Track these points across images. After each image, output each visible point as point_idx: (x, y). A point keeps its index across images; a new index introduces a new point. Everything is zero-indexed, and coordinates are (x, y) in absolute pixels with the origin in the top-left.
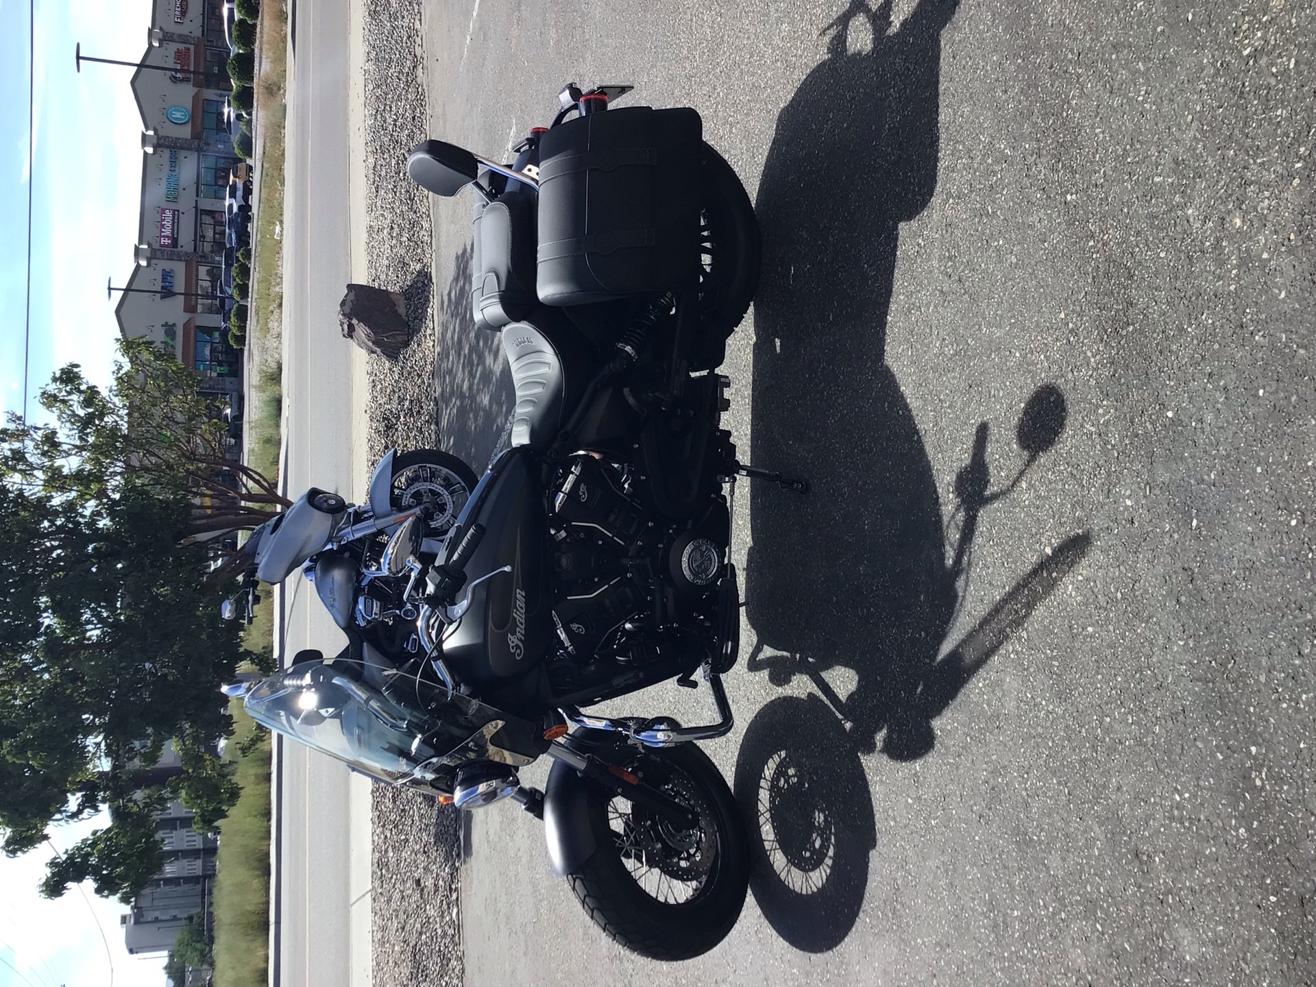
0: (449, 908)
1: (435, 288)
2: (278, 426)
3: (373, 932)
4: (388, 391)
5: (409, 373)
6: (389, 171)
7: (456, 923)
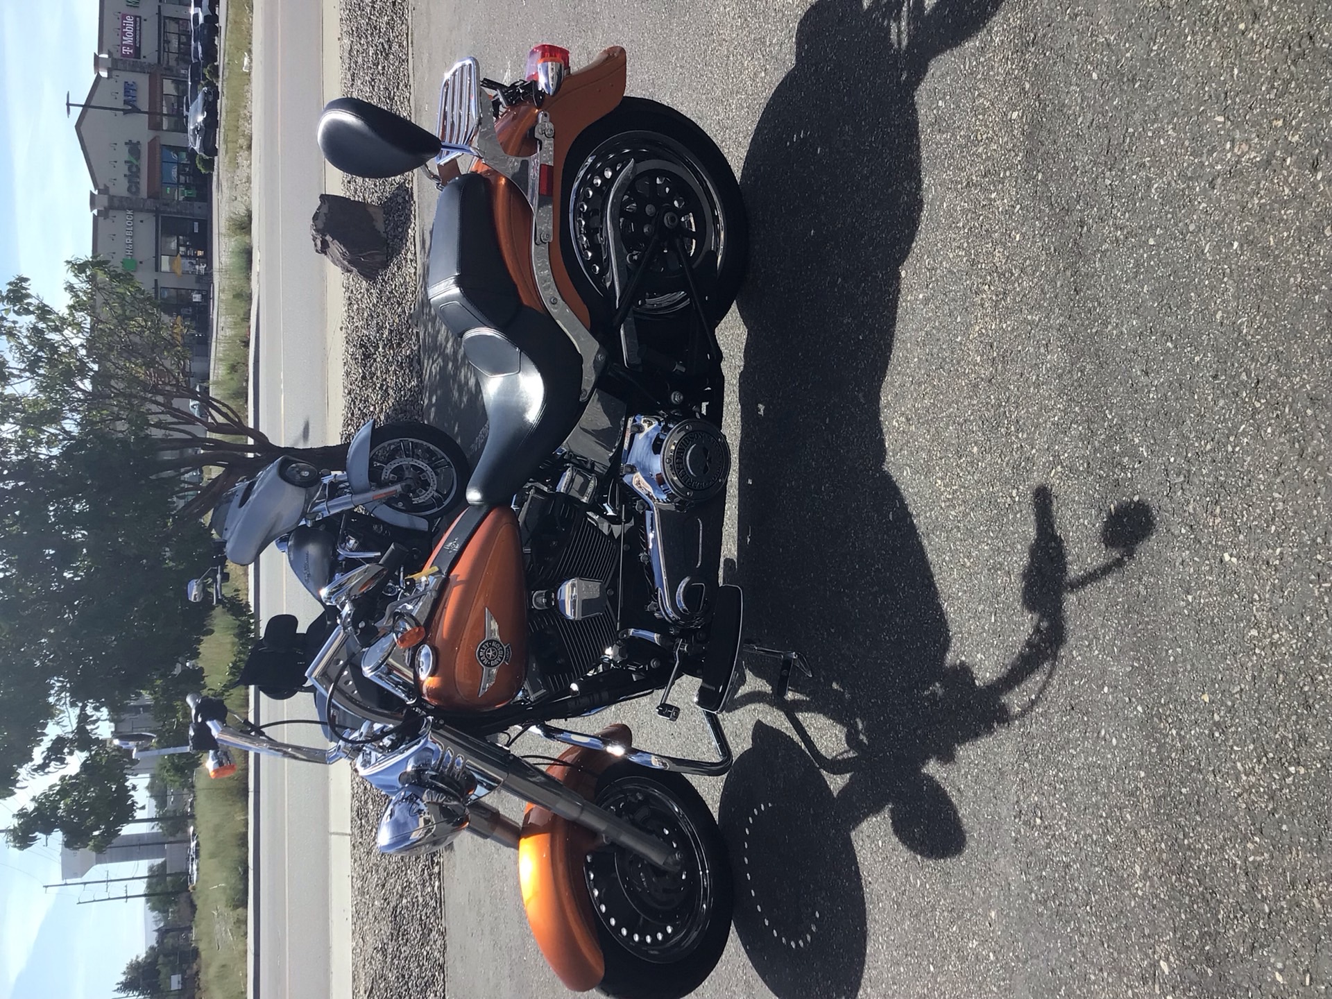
0: (431, 879)
1: (417, 208)
2: (249, 279)
3: (352, 878)
4: (366, 315)
5: (389, 299)
6: (366, 60)
7: (438, 896)
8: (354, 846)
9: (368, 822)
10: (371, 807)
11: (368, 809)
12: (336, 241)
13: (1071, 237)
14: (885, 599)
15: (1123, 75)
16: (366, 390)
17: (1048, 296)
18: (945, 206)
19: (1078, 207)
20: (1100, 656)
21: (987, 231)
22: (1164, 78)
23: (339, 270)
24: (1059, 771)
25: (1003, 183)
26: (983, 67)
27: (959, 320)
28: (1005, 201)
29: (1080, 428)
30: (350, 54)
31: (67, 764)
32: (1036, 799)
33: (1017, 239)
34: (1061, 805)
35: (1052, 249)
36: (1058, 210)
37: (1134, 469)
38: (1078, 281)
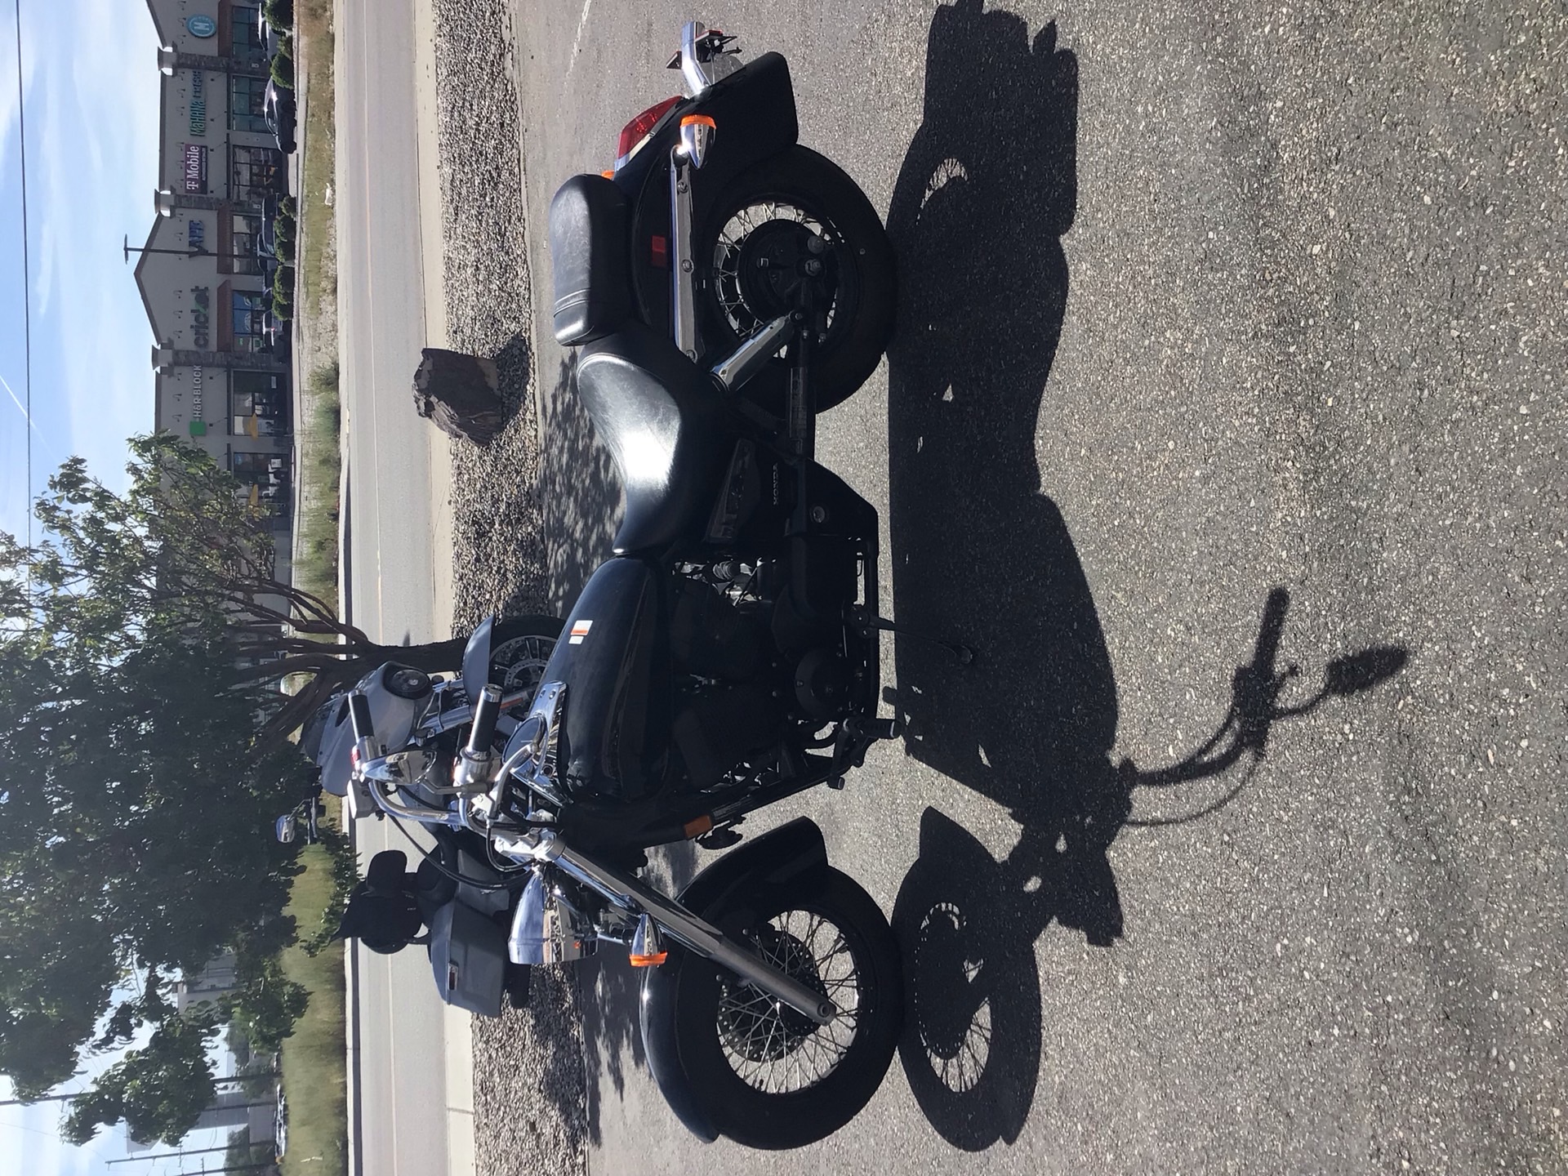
3: (477, 1166)
6: (471, 191)
8: (477, 1126)
9: (494, 1098)
10: (498, 1080)
11: (494, 1082)
12: (442, 402)
13: (1407, 403)
14: (1170, 857)
15: (1468, 198)
16: (481, 574)
17: (1378, 477)
18: (1224, 361)
19: (1414, 364)
20: (1485, 950)
21: (1285, 393)
22: (1528, 202)
23: (446, 435)
24: (1433, 1099)
25: (1305, 334)
26: (1268, 189)
27: (1253, 503)
28: (1310, 356)
29: (1437, 648)
30: (452, 185)
31: (134, 1039)
32: (1401, 1134)
33: (1330, 404)
34: (1438, 1146)
35: (1381, 417)
36: (1385, 368)
37: (1518, 705)
38: (1421, 458)
